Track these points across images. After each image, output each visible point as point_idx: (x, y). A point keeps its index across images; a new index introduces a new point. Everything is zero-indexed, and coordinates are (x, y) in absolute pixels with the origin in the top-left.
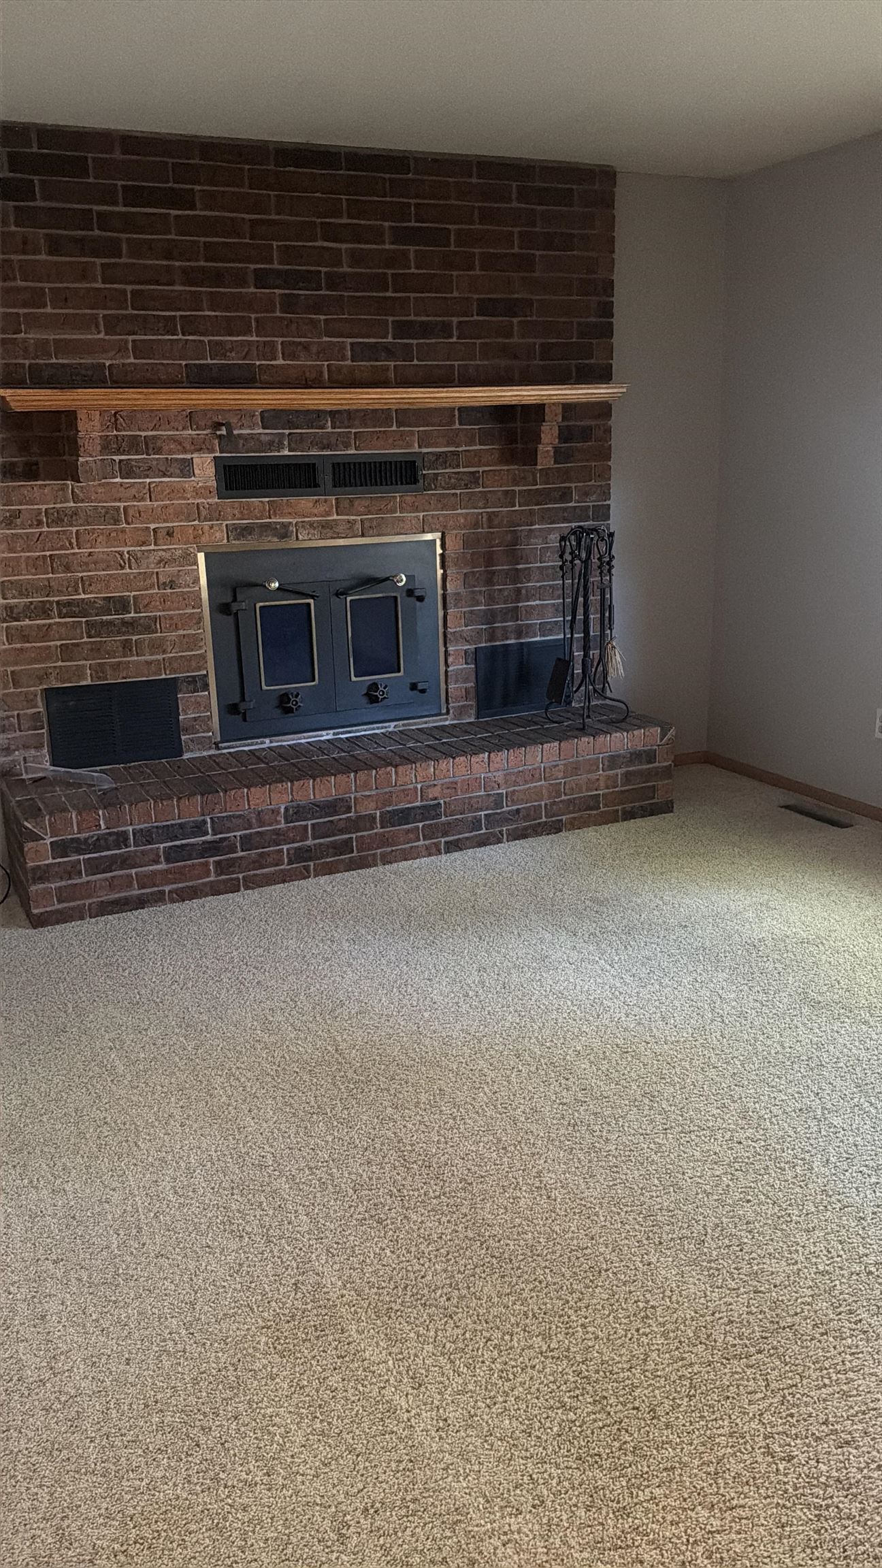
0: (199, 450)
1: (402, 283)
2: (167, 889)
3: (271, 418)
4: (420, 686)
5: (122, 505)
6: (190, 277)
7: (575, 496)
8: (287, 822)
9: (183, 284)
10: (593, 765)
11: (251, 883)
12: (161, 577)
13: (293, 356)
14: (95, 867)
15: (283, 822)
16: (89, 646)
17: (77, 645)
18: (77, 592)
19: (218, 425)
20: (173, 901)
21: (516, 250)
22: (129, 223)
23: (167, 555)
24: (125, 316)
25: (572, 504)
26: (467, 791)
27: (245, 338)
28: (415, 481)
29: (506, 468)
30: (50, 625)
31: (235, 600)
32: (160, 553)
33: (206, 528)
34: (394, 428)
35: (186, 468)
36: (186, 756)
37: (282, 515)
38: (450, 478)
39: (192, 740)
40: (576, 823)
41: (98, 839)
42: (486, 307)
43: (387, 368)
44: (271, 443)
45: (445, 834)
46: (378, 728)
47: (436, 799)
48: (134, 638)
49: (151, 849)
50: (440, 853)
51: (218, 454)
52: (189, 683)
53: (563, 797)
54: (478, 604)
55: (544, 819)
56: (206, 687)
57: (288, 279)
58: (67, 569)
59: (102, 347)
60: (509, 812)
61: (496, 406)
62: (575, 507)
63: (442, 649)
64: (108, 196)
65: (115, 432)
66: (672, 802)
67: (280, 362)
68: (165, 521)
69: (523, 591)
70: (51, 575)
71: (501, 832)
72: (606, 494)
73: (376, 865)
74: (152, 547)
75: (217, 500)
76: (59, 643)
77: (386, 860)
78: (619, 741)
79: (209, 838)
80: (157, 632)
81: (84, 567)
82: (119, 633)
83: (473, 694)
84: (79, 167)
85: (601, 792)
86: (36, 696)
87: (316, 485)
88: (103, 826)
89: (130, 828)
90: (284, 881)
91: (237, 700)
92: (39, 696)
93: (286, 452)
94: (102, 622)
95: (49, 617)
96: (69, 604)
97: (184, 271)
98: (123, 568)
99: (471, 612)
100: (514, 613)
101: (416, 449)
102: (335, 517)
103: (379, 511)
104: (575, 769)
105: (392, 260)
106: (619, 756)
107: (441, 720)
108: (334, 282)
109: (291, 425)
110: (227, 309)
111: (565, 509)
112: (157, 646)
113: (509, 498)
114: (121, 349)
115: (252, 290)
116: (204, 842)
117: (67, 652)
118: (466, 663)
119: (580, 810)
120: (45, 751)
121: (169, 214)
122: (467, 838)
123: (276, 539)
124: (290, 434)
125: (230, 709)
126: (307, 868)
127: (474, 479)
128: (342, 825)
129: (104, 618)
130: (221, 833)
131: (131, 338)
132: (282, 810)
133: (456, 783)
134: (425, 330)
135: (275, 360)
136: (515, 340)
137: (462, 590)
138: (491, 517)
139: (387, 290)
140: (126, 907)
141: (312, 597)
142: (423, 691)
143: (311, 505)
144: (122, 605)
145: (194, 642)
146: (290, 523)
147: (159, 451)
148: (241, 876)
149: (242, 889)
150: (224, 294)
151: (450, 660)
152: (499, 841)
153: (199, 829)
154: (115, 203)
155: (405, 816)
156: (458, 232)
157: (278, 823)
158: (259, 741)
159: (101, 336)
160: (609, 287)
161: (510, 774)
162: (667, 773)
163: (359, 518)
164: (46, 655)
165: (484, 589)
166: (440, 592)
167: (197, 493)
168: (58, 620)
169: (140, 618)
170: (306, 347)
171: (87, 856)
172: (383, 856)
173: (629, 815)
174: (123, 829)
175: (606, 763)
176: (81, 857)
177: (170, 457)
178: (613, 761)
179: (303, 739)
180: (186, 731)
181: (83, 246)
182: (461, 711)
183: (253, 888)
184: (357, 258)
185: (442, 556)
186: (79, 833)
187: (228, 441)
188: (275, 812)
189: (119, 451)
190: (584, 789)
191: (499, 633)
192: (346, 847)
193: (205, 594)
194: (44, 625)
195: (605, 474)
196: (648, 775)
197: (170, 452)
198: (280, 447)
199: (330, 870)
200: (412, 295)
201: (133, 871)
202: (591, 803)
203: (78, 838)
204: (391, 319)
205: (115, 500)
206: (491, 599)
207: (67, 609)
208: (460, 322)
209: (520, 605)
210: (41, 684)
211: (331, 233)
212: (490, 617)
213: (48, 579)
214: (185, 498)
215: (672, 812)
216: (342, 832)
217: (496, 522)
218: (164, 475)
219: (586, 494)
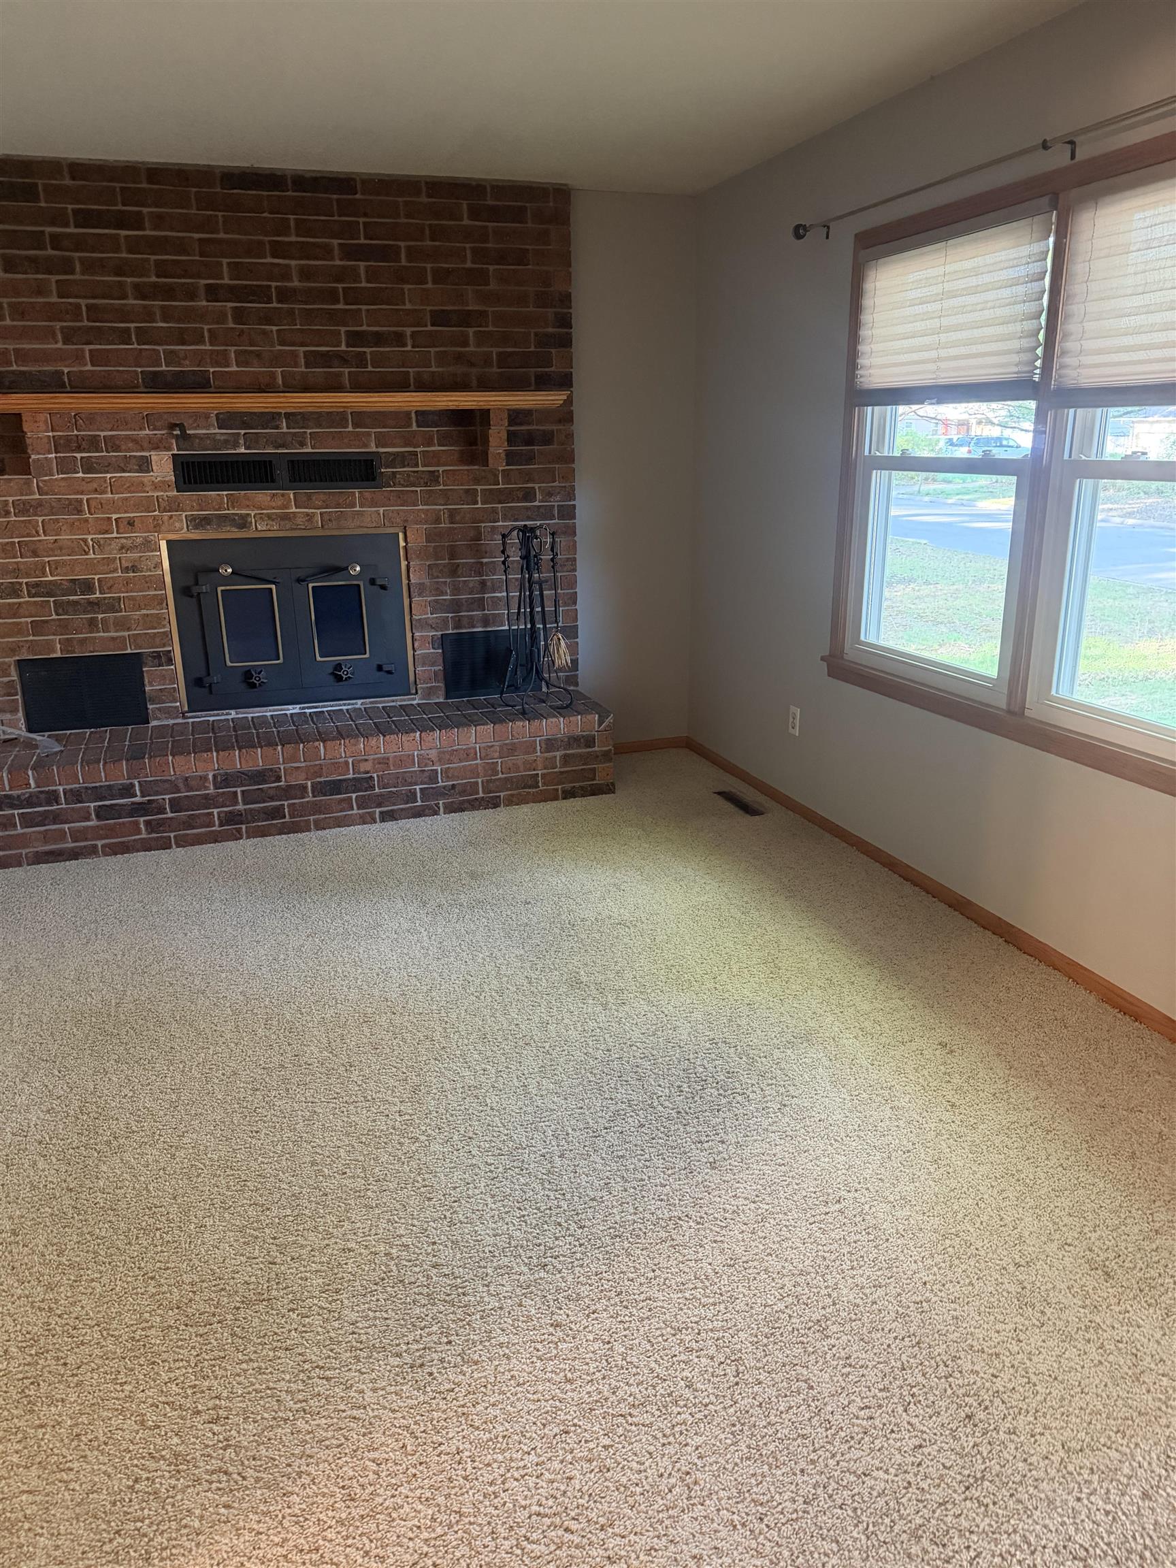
0: (157, 448)
1: (353, 296)
2: (100, 843)
3: (225, 420)
4: (386, 668)
5: (85, 497)
6: (142, 292)
7: (539, 496)
8: (216, 788)
9: (136, 298)
10: (530, 748)
11: (183, 842)
12: (123, 562)
13: (247, 364)
14: (28, 821)
15: (212, 787)
16: (57, 623)
17: (47, 621)
18: (44, 575)
19: (172, 426)
20: (105, 854)
21: (469, 265)
22: (79, 244)
23: (129, 542)
24: (80, 328)
25: (537, 503)
26: (400, 767)
27: (198, 347)
28: (374, 479)
29: (466, 468)
30: (20, 604)
31: (197, 584)
32: (124, 541)
33: (166, 518)
34: (350, 429)
35: (144, 465)
36: (154, 723)
37: (240, 508)
38: (409, 476)
39: (159, 709)
40: (514, 799)
41: (30, 796)
42: (439, 318)
43: (340, 374)
44: (226, 441)
45: (379, 805)
46: (345, 705)
47: (368, 772)
48: (100, 616)
49: (81, 808)
50: (375, 822)
51: (175, 452)
52: (154, 657)
53: (500, 776)
54: (442, 593)
55: (481, 795)
56: (170, 661)
57: (235, 293)
58: (35, 554)
59: (60, 356)
60: (444, 787)
61: (453, 411)
62: (539, 507)
63: (409, 635)
64: (58, 218)
65: (76, 432)
66: (613, 784)
67: (235, 368)
68: (126, 512)
69: (489, 584)
70: (19, 559)
71: (437, 805)
72: (571, 495)
73: (309, 830)
74: (115, 535)
75: (175, 493)
76: (29, 620)
77: (320, 826)
78: (558, 726)
79: (138, 799)
80: (121, 611)
81: (51, 553)
82: (85, 612)
83: (441, 676)
84: (30, 193)
85: (540, 772)
86: (10, 666)
87: (273, 481)
88: (33, 785)
89: (61, 789)
90: (216, 841)
91: (202, 673)
92: (12, 667)
93: (243, 450)
94: (69, 602)
95: (19, 596)
96: (37, 585)
97: (136, 286)
98: (87, 553)
99: (436, 601)
100: (480, 604)
101: (374, 449)
102: (294, 510)
103: (338, 505)
104: (512, 749)
105: (340, 275)
106: (556, 740)
107: (409, 700)
108: (284, 295)
109: (245, 425)
110: (179, 321)
111: (527, 508)
112: (122, 624)
113: (471, 496)
114: (78, 357)
115: (204, 303)
116: (133, 803)
117: (38, 628)
118: (434, 648)
119: (518, 788)
120: (20, 714)
121: (118, 235)
122: (402, 810)
123: (234, 529)
124: (245, 434)
125: (196, 683)
126: (239, 830)
127: (434, 478)
128: (272, 792)
129: (71, 598)
130: (149, 795)
131: (87, 348)
132: (210, 777)
133: (388, 759)
134: (379, 339)
135: (228, 366)
136: (472, 349)
137: (427, 581)
138: (452, 514)
139: (338, 302)
140: (61, 858)
141: (274, 583)
142: (389, 672)
143: (269, 498)
144: (88, 587)
145: (159, 620)
146: (248, 515)
147: (117, 449)
148: (172, 835)
149: (174, 846)
150: (176, 307)
151: (416, 645)
152: (436, 813)
153: (127, 791)
154: (67, 225)
155: (336, 787)
156: (408, 248)
157: (206, 788)
158: (225, 712)
159: (60, 345)
160: (566, 299)
161: (444, 752)
162: (606, 756)
163: (319, 511)
164: (18, 630)
165: (448, 580)
166: (405, 582)
167: (156, 487)
168: (27, 599)
169: (105, 598)
170: (258, 355)
171: (21, 811)
172: (316, 821)
173: (569, 794)
174: (54, 788)
175: (544, 746)
176: (16, 812)
177: (128, 454)
178: (550, 745)
179: (268, 712)
180: (153, 702)
181: (36, 264)
182: (430, 692)
183: (184, 846)
184: (306, 274)
185: (405, 548)
186: (10, 790)
187: (184, 438)
188: (204, 778)
189: (79, 449)
190: (522, 769)
191: (465, 621)
192: (277, 813)
193: (168, 579)
194: (16, 603)
195: (569, 476)
196: (585, 759)
197: (129, 450)
198: (236, 445)
199: (263, 833)
200: (364, 307)
201: (66, 826)
202: (532, 782)
203: (11, 795)
204: (343, 329)
205: (77, 493)
206: (456, 590)
207: (36, 589)
208: (413, 332)
209: (486, 596)
210: (14, 655)
211: (279, 250)
212: (456, 606)
213: (17, 563)
214: (144, 492)
215: (614, 793)
216: (272, 799)
217: (458, 518)
218: (124, 471)
219: (550, 494)
